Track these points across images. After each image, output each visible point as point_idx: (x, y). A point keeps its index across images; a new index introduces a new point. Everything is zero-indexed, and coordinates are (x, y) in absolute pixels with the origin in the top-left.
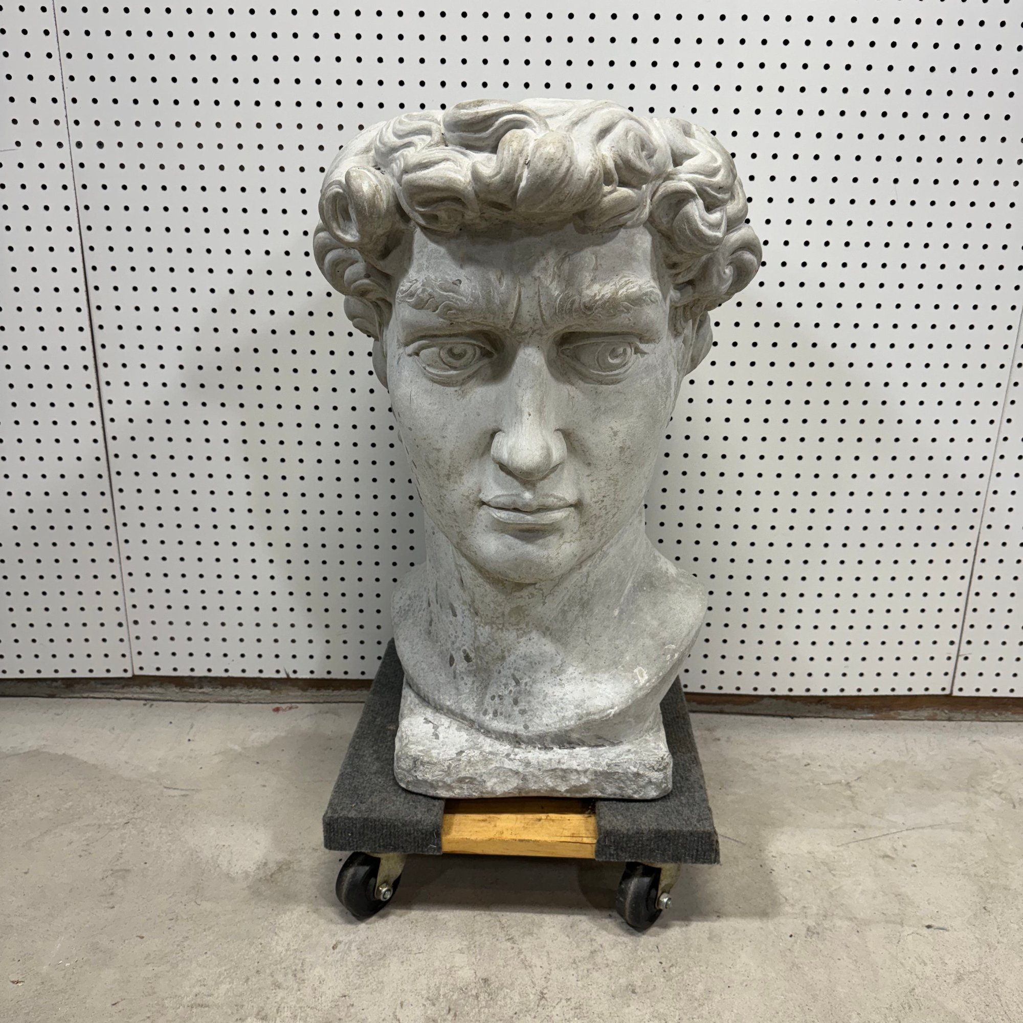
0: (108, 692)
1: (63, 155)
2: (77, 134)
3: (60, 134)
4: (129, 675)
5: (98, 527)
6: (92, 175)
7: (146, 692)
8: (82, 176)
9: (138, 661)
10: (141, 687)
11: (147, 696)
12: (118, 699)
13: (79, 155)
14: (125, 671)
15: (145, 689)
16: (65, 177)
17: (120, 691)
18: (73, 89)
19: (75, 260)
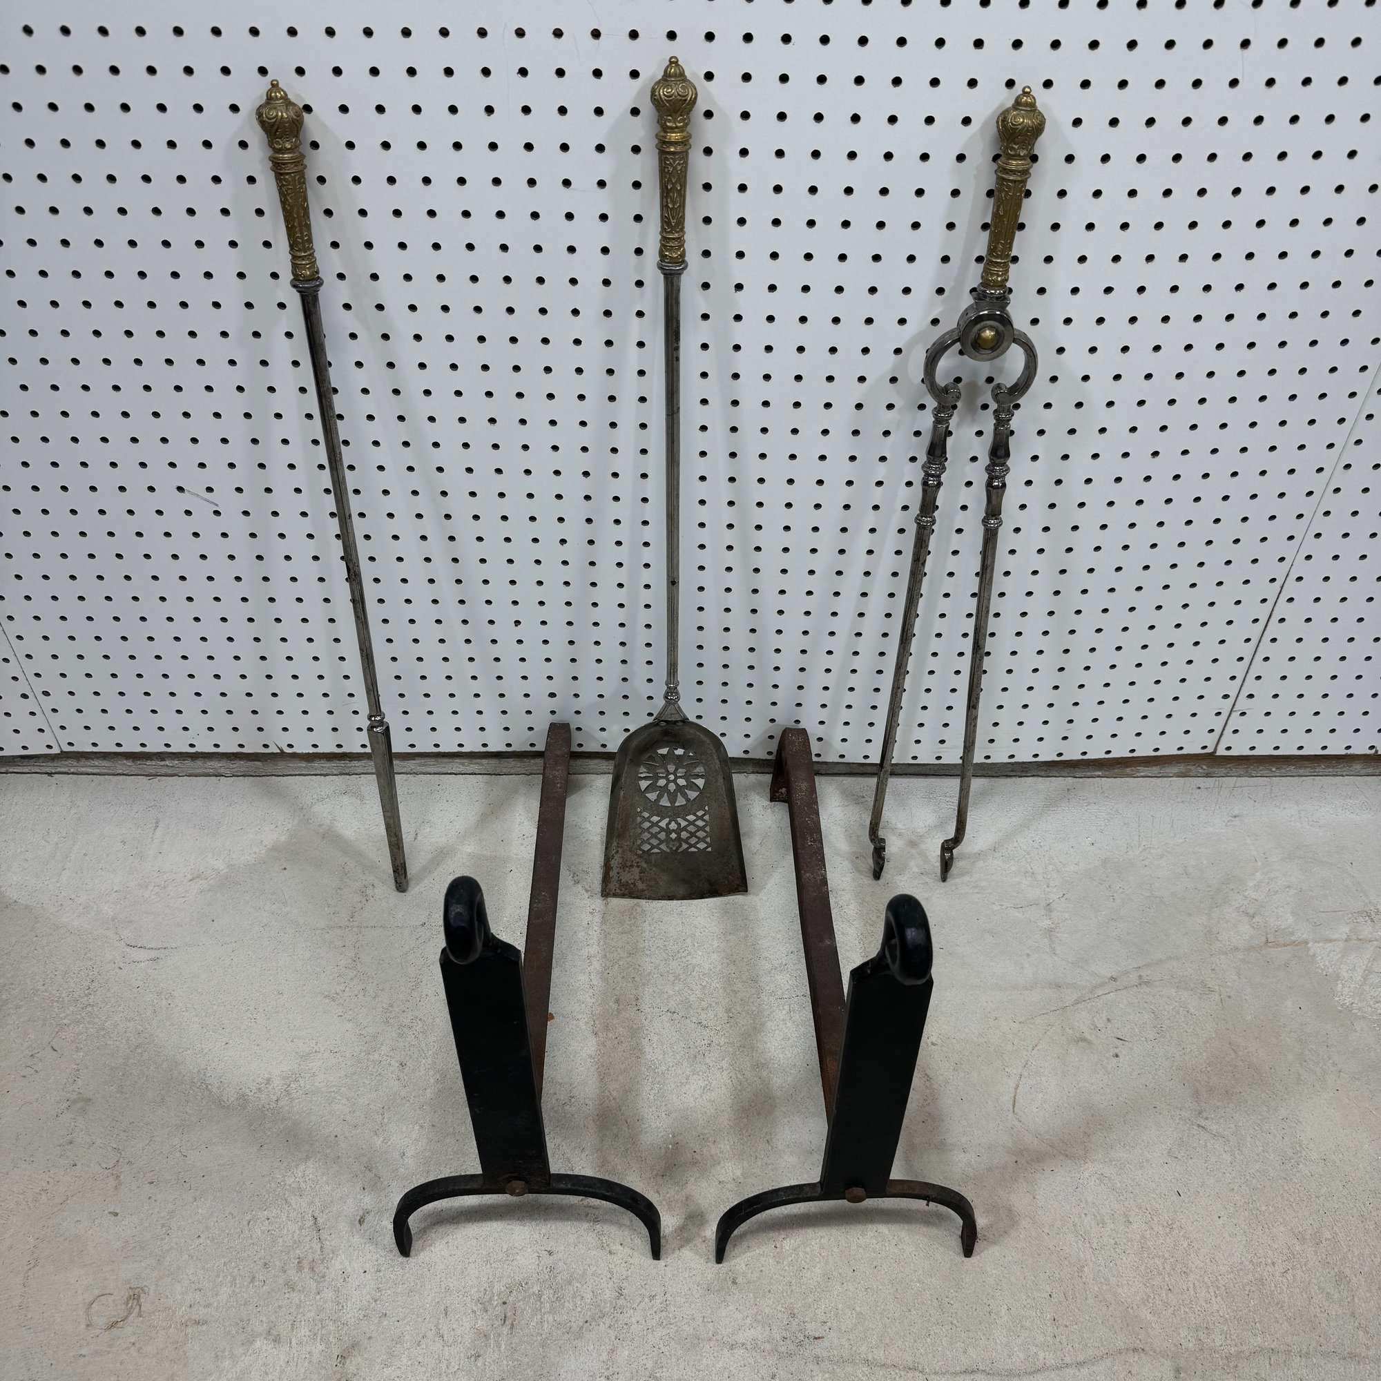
0: (34, 765)
4: (55, 751)
9: (64, 738)
10: (78, 761)
11: (89, 770)
12: (50, 774)
14: (49, 747)
15: (83, 762)
17: (50, 764)
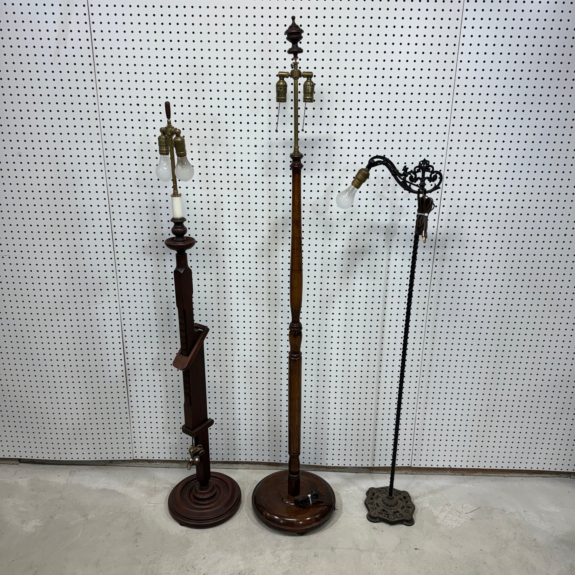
0: (125, 464)
1: (117, 305)
2: (121, 299)
3: (116, 299)
4: (132, 459)
5: (123, 413)
6: (126, 310)
7: (137, 464)
8: (122, 310)
9: (135, 455)
10: (136, 462)
11: (137, 466)
12: (128, 466)
13: (122, 305)
16: (117, 311)
17: (129, 463)
18: (120, 286)
19: (120, 334)
